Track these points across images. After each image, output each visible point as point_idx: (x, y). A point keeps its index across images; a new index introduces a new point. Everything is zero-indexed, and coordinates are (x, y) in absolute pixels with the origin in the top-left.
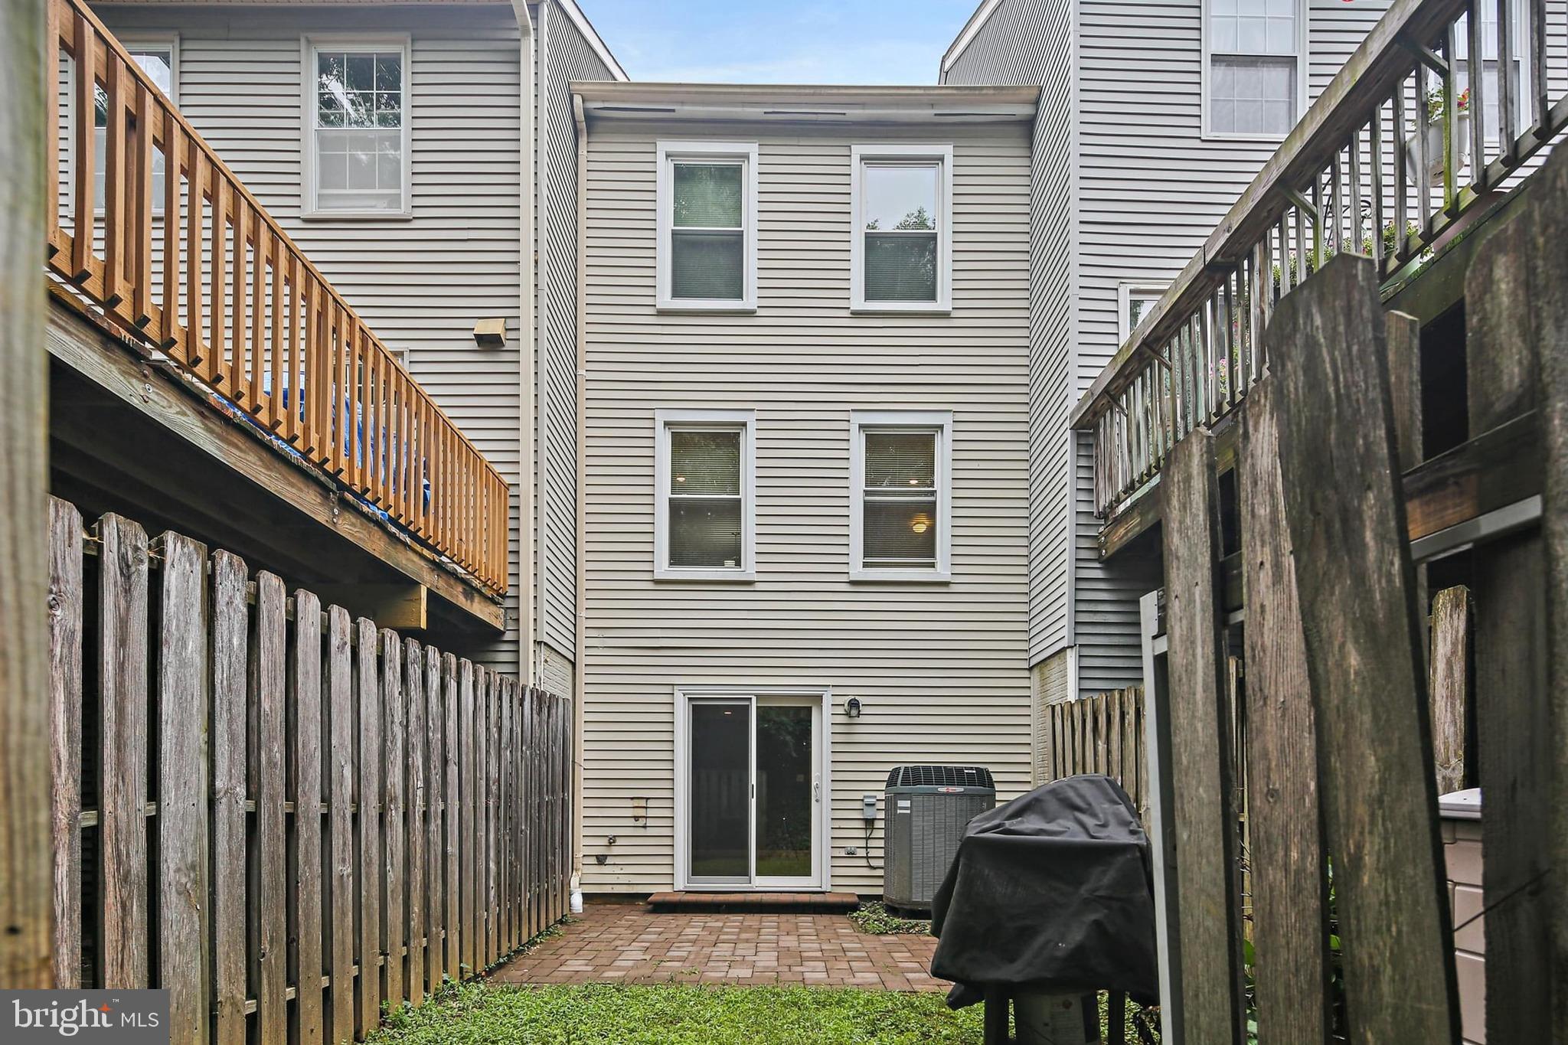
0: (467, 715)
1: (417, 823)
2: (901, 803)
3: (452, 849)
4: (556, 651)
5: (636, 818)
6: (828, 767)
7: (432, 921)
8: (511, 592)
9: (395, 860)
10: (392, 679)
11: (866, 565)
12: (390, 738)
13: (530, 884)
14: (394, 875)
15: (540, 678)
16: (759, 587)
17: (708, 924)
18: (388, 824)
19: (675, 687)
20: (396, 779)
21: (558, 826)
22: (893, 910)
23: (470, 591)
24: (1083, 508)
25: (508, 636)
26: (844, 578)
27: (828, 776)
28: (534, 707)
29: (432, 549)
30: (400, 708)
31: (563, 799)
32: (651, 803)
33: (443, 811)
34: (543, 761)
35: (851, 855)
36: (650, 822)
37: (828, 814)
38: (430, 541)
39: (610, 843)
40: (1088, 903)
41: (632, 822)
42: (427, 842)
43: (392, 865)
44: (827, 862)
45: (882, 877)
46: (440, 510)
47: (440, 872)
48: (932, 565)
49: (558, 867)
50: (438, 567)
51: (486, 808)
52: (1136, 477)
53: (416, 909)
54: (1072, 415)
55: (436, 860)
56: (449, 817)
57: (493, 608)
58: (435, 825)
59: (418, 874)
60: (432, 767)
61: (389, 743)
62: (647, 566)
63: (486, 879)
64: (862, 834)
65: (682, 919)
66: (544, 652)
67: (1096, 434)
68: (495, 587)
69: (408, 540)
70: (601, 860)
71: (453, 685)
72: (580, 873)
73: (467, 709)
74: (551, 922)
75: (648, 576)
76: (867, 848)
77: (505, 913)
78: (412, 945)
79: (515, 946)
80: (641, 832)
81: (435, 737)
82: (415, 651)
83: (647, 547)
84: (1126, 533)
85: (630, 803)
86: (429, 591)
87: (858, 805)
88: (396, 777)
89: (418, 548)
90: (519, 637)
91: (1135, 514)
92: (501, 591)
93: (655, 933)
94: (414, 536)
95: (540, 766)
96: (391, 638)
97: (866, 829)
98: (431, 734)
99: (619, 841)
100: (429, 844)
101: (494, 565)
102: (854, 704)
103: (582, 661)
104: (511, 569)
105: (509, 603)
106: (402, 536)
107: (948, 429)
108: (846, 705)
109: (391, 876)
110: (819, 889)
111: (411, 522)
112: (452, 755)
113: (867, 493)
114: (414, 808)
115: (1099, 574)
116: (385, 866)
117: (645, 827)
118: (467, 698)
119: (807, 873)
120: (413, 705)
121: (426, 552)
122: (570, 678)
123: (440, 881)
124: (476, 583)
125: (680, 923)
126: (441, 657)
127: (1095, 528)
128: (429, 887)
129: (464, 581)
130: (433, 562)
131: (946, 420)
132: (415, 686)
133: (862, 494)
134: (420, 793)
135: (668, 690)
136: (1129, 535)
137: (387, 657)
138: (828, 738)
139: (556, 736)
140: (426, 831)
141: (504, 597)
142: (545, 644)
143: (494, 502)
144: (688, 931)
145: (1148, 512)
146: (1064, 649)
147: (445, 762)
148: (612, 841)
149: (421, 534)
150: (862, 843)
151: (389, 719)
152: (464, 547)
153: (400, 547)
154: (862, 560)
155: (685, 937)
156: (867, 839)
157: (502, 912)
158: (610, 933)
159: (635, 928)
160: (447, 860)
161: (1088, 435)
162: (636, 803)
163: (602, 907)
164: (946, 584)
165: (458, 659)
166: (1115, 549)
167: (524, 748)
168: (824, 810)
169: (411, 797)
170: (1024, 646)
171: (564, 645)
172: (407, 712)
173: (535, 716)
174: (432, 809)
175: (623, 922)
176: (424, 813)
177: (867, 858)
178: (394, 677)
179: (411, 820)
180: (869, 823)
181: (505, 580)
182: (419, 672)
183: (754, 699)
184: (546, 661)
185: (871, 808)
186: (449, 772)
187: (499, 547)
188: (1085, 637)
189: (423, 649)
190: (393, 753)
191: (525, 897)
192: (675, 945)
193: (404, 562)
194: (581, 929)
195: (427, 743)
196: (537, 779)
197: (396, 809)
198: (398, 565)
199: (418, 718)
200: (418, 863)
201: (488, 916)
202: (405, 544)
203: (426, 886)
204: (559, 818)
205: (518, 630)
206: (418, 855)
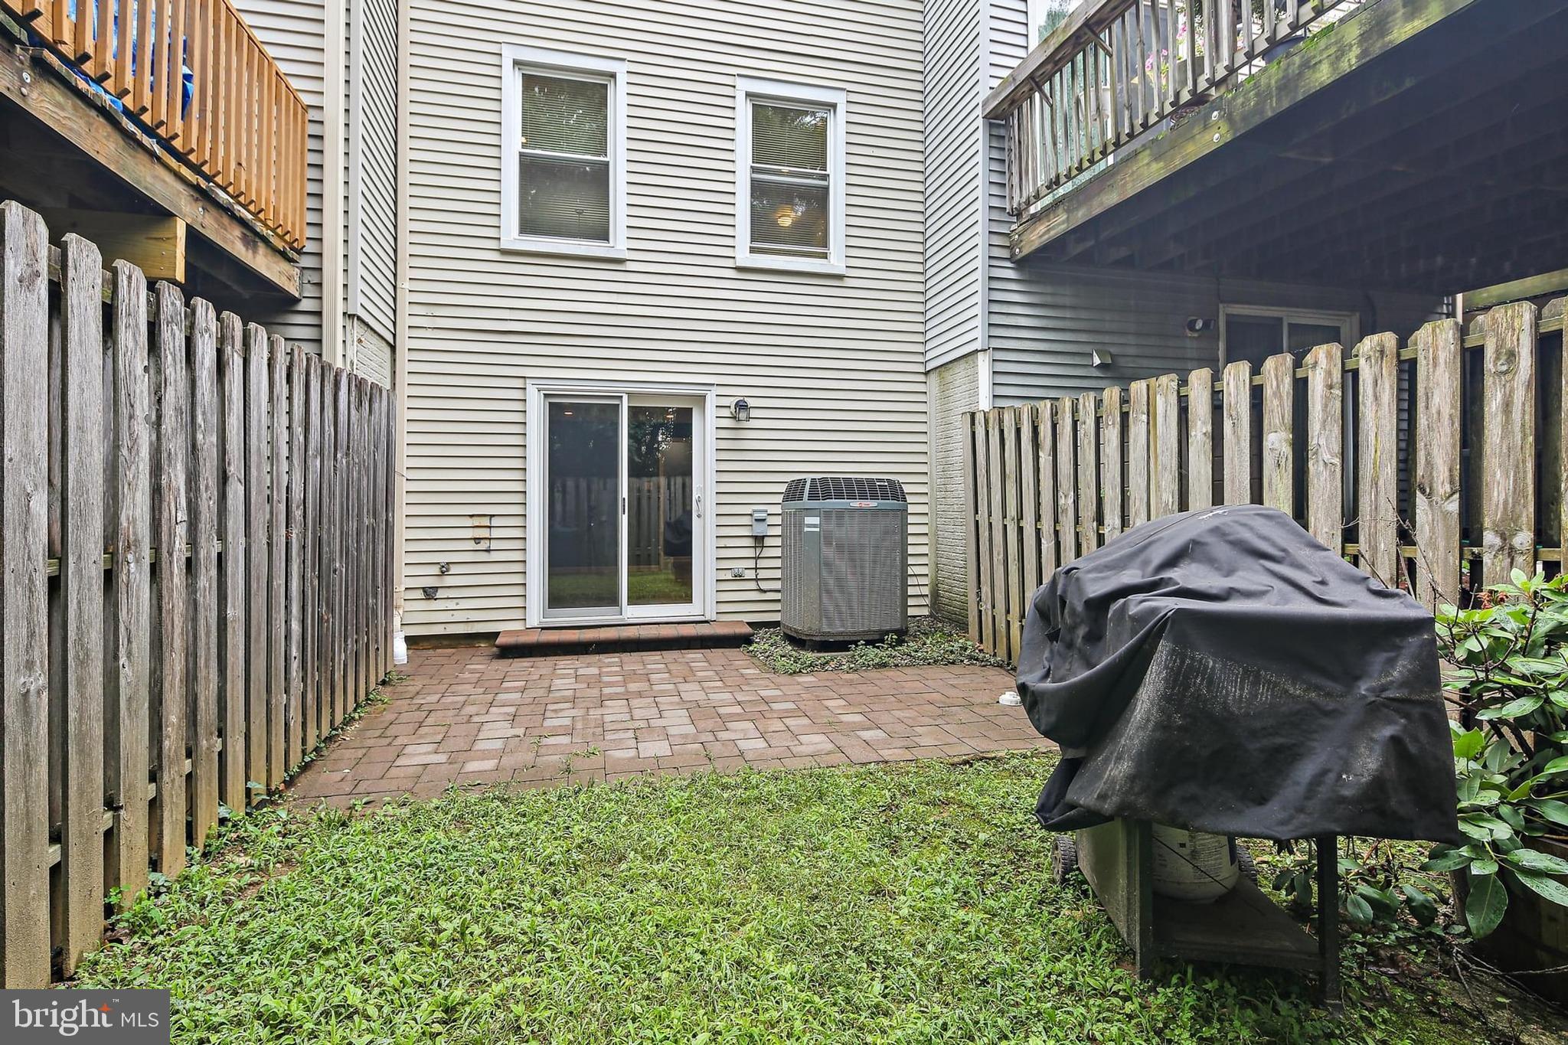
0: (259, 407)
1: (176, 580)
2: (808, 520)
3: (235, 611)
4: (372, 329)
5: (477, 540)
6: (712, 477)
7: (201, 730)
8: (310, 247)
9: (134, 645)
10: (131, 345)
11: (753, 250)
12: (125, 441)
13: (346, 641)
14: (134, 672)
15: (352, 363)
16: (630, 266)
17: (581, 672)
18: (122, 588)
19: (528, 381)
20: (139, 510)
21: (380, 556)
22: (797, 641)
23: (253, 237)
24: (996, 203)
25: (305, 305)
26: (730, 263)
27: (712, 488)
28: (352, 399)
29: (196, 169)
30: (146, 393)
31: (387, 520)
32: (495, 522)
33: (219, 555)
34: (363, 472)
35: (738, 577)
36: (494, 545)
37: (711, 531)
38: (192, 158)
39: (443, 572)
40: (1376, 710)
41: (471, 545)
42: (193, 605)
43: (129, 655)
44: (711, 586)
45: (779, 601)
46: (209, 116)
47: (214, 650)
48: (825, 256)
49: (381, 613)
50: (204, 196)
51: (287, 543)
52: (1063, 171)
53: (173, 719)
54: (985, 103)
55: (208, 634)
56: (229, 564)
57: (284, 266)
58: (207, 579)
59: (177, 662)
60: (202, 488)
61: (125, 451)
62: (492, 233)
63: (286, 645)
64: (750, 553)
65: (543, 665)
66: (357, 330)
67: (1007, 126)
68: (287, 237)
69: (157, 149)
70: (429, 593)
71: (236, 362)
72: (401, 612)
73: (259, 400)
74: (372, 686)
75: (493, 244)
76: (756, 569)
77: (313, 689)
78: (166, 778)
79: (326, 731)
80: (484, 557)
81: (208, 441)
82: (173, 304)
83: (492, 209)
84: (1048, 231)
85: (469, 522)
86: (190, 231)
87: (746, 520)
88: (136, 508)
89: (173, 163)
90: (322, 307)
91: (1060, 210)
92: (295, 245)
93: (515, 690)
94: (166, 144)
95: (359, 479)
96: (130, 277)
97: (755, 547)
98: (200, 436)
99: (454, 570)
100: (196, 609)
101: (286, 208)
102: (742, 406)
103: (404, 344)
104: (311, 217)
105: (307, 262)
106: (146, 140)
107: (842, 108)
108: (733, 407)
109: (127, 674)
110: (702, 618)
111: (162, 123)
112: (235, 469)
113: (754, 170)
114: (171, 555)
115: (1011, 274)
116: (116, 658)
117: (488, 551)
118: (259, 383)
119: (688, 599)
120: (170, 391)
121: (185, 171)
122: (388, 365)
123: (214, 664)
124: (259, 227)
125: (543, 672)
126: (218, 319)
127: (1008, 225)
128: (195, 678)
129: (242, 222)
130: (196, 188)
131: (839, 98)
132: (174, 360)
133: (749, 170)
134: (181, 530)
135: (519, 383)
136: (1052, 233)
137: (122, 308)
138: (711, 444)
139: (379, 438)
140: (191, 588)
141: (299, 252)
142: (359, 318)
143: (287, 124)
144: (558, 683)
145: (1077, 209)
146: (977, 351)
147: (224, 478)
148: (444, 570)
149: (177, 143)
150: (751, 564)
151: (124, 411)
152: (244, 176)
153: (143, 158)
154: (749, 245)
155: (558, 694)
156: (756, 558)
157: (309, 689)
158: (454, 694)
159: (487, 684)
160: (225, 629)
161: (1000, 125)
162: (476, 522)
163: (431, 652)
164: (840, 277)
165: (245, 324)
166: (1033, 248)
167: (339, 456)
168: (708, 526)
169: (165, 538)
170: (920, 348)
171: (381, 321)
172: (159, 401)
173: (353, 412)
174: (202, 554)
175: (467, 675)
176: (189, 561)
177: (757, 580)
178: (136, 342)
179: (165, 574)
180: (759, 540)
181: (301, 231)
182: (180, 338)
183: (625, 398)
184: (360, 341)
185: (761, 524)
186: (230, 496)
187: (294, 185)
188: (1000, 340)
189: (187, 304)
190: (133, 467)
191: (340, 660)
192: (550, 707)
193: (149, 179)
194: (413, 690)
195: (194, 448)
196: (355, 496)
197: (137, 561)
198: (139, 182)
199: (178, 410)
200: (178, 643)
201: (288, 699)
202: (152, 154)
203: (191, 677)
204: (381, 547)
205: (320, 298)
206: (178, 631)
